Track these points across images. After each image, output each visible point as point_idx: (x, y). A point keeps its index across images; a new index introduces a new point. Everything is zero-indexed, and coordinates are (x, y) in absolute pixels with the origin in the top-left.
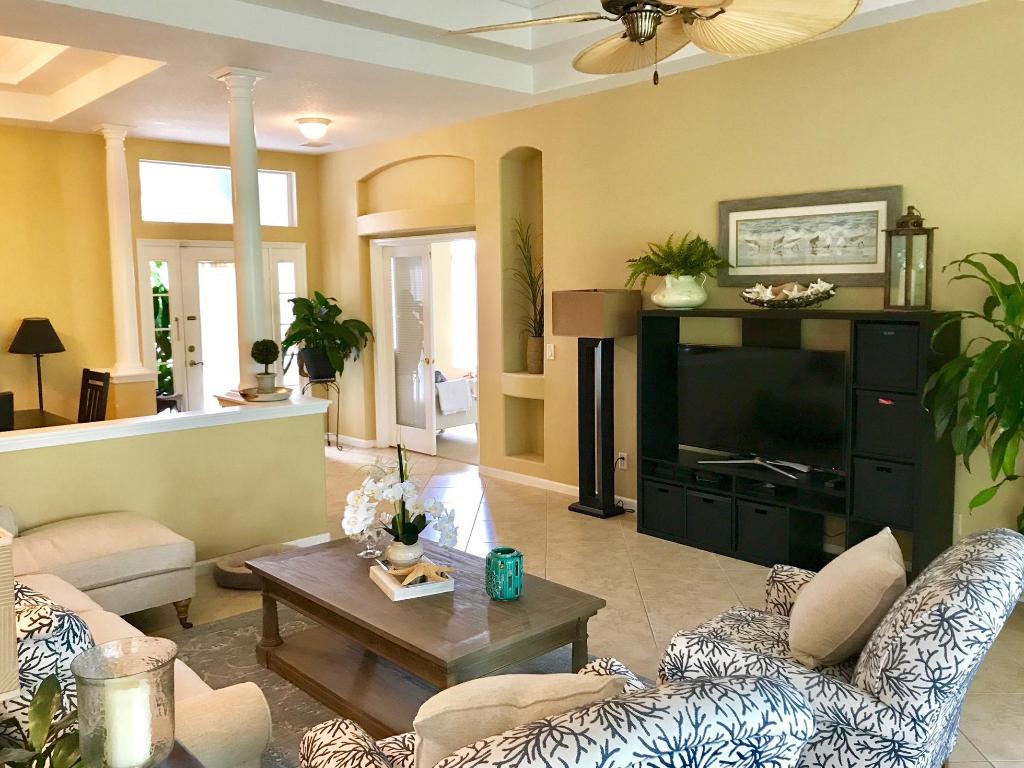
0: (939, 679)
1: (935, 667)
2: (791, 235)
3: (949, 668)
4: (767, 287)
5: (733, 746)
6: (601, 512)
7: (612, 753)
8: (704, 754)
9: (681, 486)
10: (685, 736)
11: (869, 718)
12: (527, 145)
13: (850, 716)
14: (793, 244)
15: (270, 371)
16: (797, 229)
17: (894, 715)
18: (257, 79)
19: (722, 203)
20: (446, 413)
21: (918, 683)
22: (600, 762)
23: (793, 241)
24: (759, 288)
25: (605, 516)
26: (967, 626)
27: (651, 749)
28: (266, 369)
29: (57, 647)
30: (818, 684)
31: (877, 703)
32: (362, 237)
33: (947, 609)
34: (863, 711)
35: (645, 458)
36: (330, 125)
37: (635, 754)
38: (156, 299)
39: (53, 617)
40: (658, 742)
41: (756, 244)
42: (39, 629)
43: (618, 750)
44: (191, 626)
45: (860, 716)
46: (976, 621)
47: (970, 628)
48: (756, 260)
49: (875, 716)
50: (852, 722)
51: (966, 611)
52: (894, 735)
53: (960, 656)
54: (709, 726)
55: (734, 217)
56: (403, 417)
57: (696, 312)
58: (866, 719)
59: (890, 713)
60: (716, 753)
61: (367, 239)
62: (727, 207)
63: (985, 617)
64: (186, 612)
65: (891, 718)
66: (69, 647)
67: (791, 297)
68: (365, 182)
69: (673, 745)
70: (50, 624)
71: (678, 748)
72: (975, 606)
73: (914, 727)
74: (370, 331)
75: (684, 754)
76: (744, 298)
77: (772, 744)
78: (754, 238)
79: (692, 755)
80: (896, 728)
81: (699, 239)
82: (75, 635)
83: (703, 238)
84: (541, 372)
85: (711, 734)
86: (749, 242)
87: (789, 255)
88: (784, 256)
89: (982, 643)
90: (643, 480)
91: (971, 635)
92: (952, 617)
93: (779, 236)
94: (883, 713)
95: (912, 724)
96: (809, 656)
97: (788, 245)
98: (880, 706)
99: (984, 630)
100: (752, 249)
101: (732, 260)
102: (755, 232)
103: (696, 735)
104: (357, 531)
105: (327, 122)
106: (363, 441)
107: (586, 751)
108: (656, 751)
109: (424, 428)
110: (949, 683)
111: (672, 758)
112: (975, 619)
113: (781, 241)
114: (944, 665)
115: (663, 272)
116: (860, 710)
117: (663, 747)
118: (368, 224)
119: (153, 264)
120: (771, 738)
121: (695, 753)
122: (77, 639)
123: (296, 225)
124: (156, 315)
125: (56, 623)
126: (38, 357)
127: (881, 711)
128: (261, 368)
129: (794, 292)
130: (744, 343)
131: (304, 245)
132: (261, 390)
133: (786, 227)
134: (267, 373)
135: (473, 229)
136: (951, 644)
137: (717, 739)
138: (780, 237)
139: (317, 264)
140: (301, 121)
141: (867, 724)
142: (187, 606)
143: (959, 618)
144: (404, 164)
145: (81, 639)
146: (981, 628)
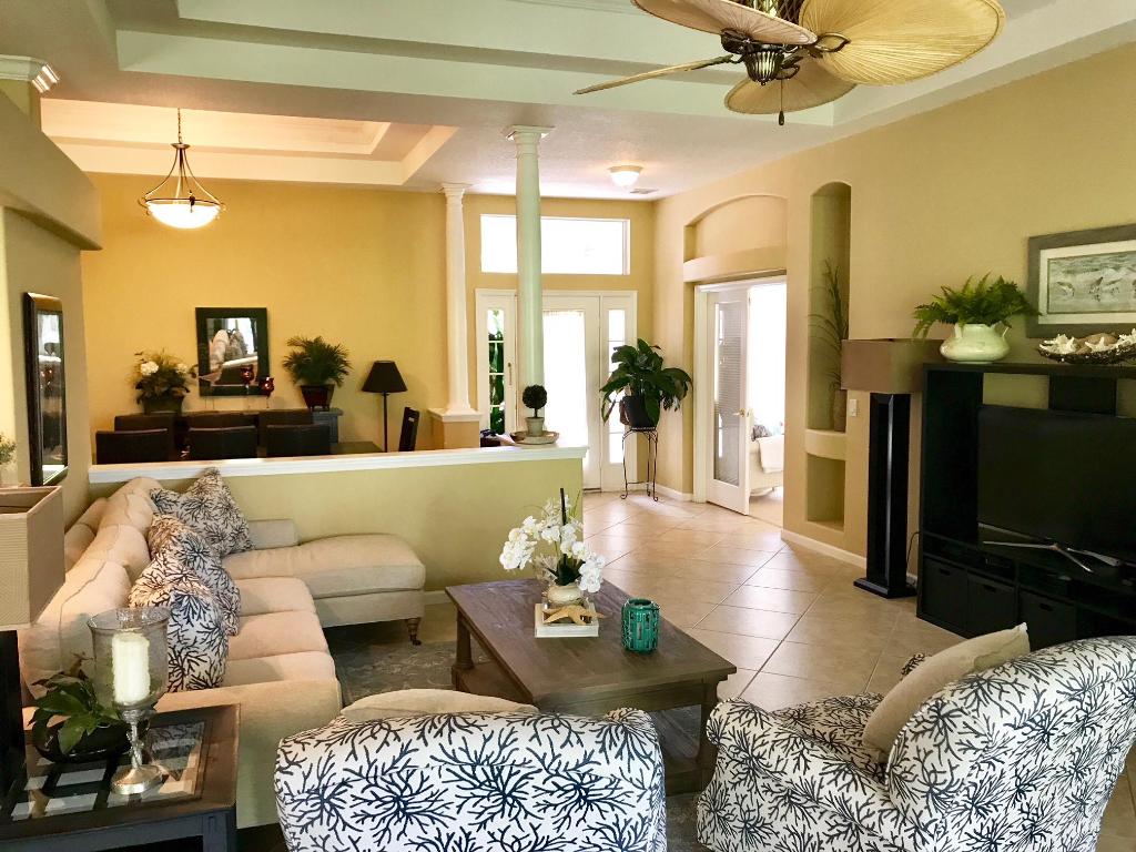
0: (935, 783)
1: (930, 769)
2: (1110, 275)
3: (944, 772)
4: (1070, 338)
5: (546, 775)
6: (885, 591)
7: (411, 751)
8: (510, 775)
9: (962, 569)
10: (487, 752)
11: (871, 815)
12: (837, 181)
13: (854, 810)
14: (1113, 286)
15: (539, 415)
16: (1117, 268)
17: (897, 817)
18: (543, 135)
19: (1032, 239)
20: (768, 471)
21: (916, 784)
22: (397, 756)
23: (1113, 282)
24: (1059, 340)
25: (889, 596)
26: (960, 728)
27: (450, 758)
28: (536, 413)
29: (179, 619)
30: (834, 772)
31: (886, 801)
32: (687, 283)
33: (944, 705)
34: (868, 807)
35: (928, 533)
36: (642, 172)
37: (432, 757)
38: (492, 345)
39: (171, 594)
40: (457, 751)
41: (1070, 286)
42: (162, 602)
43: (417, 750)
44: (419, 643)
45: (863, 813)
46: (971, 724)
47: (964, 730)
48: (1070, 306)
49: (877, 814)
50: (856, 817)
51: (961, 710)
52: (894, 839)
53: (954, 762)
54: (517, 749)
55: (1047, 255)
56: (721, 472)
57: (998, 366)
58: (868, 816)
59: (895, 814)
60: (525, 777)
61: (692, 285)
62: (1037, 244)
63: (982, 719)
64: (416, 629)
65: (892, 820)
66: (189, 621)
67: (1094, 351)
68: (693, 227)
69: (473, 757)
70: (168, 600)
71: (478, 762)
72: (975, 707)
73: (914, 835)
74: (691, 381)
75: (488, 770)
76: (1040, 351)
77: (598, 785)
78: (1069, 279)
79: (496, 772)
80: (896, 833)
81: (1001, 280)
82: (194, 612)
83: (1007, 280)
84: (843, 430)
85: (518, 757)
86: (1061, 284)
87: (1107, 299)
88: (1102, 301)
89: (978, 750)
90: (925, 557)
91: (964, 738)
92: (947, 715)
93: (1097, 276)
94: (885, 814)
95: (912, 831)
96: (877, 749)
97: (1107, 288)
98: (887, 806)
99: (978, 735)
100: (1065, 293)
101: (1042, 307)
102: (1069, 272)
103: (500, 753)
104: (513, 566)
105: (638, 169)
106: (680, 493)
107: (388, 745)
108: (455, 759)
109: (737, 485)
110: (946, 790)
111: (474, 770)
112: (970, 722)
113: (1099, 282)
114: (938, 769)
115: (953, 320)
116: (864, 805)
117: (462, 757)
118: (692, 270)
119: (490, 313)
120: (598, 779)
121: (500, 771)
122: (196, 617)
123: (629, 273)
124: (491, 360)
125: (172, 600)
126: (385, 396)
127: (885, 810)
128: (531, 412)
129: (1100, 345)
130: (1051, 405)
131: (635, 293)
132: (529, 433)
133: (1104, 266)
134: (536, 417)
135: (784, 272)
136: (944, 745)
137: (524, 763)
138: (1098, 278)
139: (648, 312)
140: (613, 170)
141: (868, 822)
142: (416, 624)
143: (953, 717)
144: (727, 207)
145: (199, 617)
146: (974, 732)
